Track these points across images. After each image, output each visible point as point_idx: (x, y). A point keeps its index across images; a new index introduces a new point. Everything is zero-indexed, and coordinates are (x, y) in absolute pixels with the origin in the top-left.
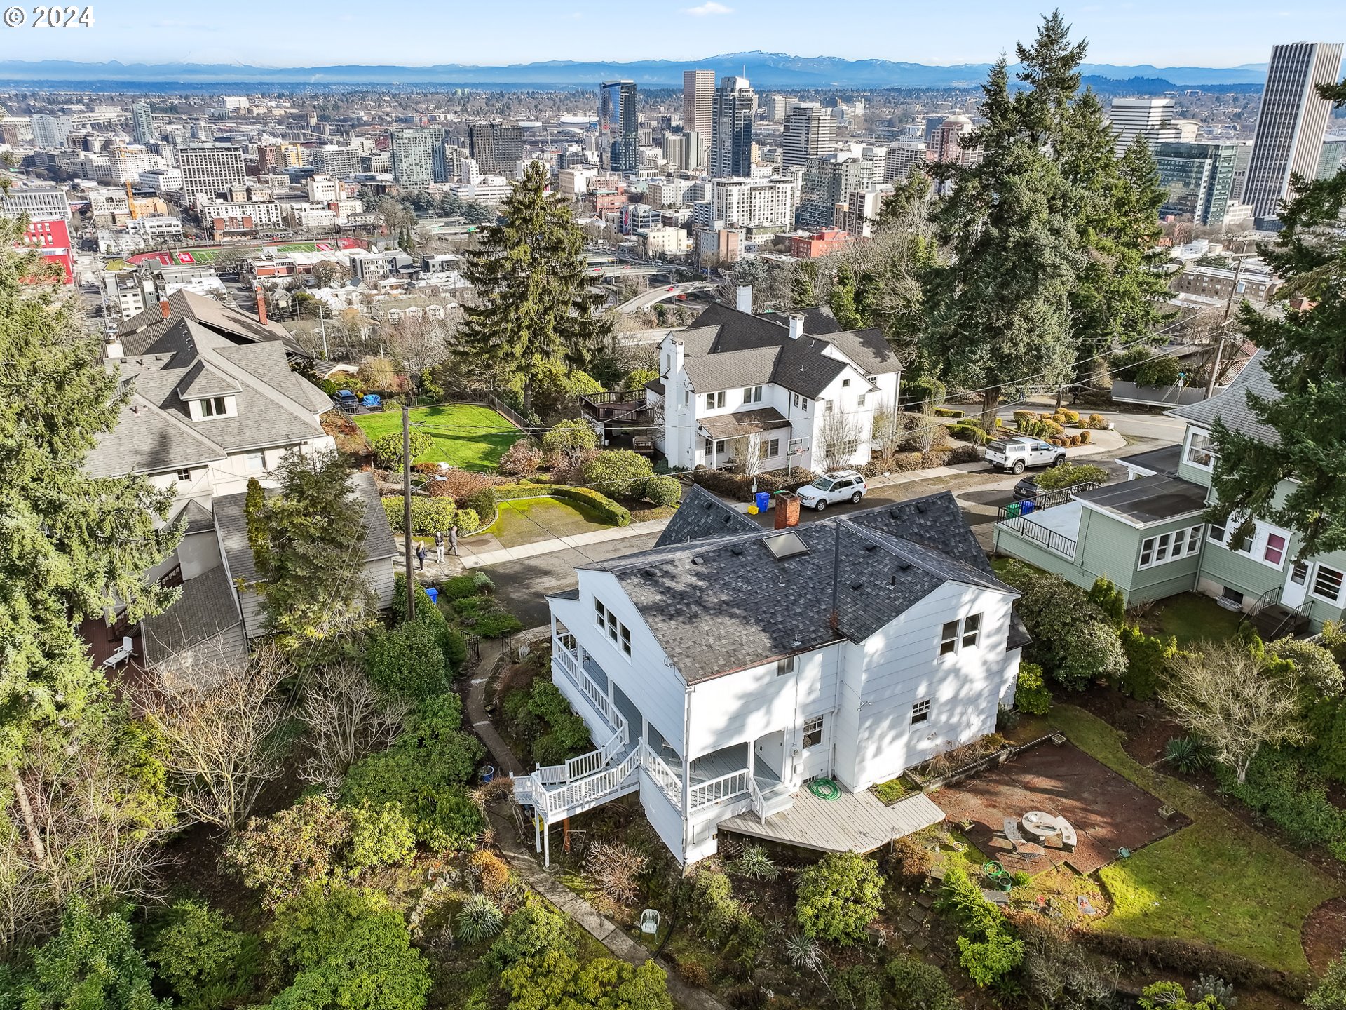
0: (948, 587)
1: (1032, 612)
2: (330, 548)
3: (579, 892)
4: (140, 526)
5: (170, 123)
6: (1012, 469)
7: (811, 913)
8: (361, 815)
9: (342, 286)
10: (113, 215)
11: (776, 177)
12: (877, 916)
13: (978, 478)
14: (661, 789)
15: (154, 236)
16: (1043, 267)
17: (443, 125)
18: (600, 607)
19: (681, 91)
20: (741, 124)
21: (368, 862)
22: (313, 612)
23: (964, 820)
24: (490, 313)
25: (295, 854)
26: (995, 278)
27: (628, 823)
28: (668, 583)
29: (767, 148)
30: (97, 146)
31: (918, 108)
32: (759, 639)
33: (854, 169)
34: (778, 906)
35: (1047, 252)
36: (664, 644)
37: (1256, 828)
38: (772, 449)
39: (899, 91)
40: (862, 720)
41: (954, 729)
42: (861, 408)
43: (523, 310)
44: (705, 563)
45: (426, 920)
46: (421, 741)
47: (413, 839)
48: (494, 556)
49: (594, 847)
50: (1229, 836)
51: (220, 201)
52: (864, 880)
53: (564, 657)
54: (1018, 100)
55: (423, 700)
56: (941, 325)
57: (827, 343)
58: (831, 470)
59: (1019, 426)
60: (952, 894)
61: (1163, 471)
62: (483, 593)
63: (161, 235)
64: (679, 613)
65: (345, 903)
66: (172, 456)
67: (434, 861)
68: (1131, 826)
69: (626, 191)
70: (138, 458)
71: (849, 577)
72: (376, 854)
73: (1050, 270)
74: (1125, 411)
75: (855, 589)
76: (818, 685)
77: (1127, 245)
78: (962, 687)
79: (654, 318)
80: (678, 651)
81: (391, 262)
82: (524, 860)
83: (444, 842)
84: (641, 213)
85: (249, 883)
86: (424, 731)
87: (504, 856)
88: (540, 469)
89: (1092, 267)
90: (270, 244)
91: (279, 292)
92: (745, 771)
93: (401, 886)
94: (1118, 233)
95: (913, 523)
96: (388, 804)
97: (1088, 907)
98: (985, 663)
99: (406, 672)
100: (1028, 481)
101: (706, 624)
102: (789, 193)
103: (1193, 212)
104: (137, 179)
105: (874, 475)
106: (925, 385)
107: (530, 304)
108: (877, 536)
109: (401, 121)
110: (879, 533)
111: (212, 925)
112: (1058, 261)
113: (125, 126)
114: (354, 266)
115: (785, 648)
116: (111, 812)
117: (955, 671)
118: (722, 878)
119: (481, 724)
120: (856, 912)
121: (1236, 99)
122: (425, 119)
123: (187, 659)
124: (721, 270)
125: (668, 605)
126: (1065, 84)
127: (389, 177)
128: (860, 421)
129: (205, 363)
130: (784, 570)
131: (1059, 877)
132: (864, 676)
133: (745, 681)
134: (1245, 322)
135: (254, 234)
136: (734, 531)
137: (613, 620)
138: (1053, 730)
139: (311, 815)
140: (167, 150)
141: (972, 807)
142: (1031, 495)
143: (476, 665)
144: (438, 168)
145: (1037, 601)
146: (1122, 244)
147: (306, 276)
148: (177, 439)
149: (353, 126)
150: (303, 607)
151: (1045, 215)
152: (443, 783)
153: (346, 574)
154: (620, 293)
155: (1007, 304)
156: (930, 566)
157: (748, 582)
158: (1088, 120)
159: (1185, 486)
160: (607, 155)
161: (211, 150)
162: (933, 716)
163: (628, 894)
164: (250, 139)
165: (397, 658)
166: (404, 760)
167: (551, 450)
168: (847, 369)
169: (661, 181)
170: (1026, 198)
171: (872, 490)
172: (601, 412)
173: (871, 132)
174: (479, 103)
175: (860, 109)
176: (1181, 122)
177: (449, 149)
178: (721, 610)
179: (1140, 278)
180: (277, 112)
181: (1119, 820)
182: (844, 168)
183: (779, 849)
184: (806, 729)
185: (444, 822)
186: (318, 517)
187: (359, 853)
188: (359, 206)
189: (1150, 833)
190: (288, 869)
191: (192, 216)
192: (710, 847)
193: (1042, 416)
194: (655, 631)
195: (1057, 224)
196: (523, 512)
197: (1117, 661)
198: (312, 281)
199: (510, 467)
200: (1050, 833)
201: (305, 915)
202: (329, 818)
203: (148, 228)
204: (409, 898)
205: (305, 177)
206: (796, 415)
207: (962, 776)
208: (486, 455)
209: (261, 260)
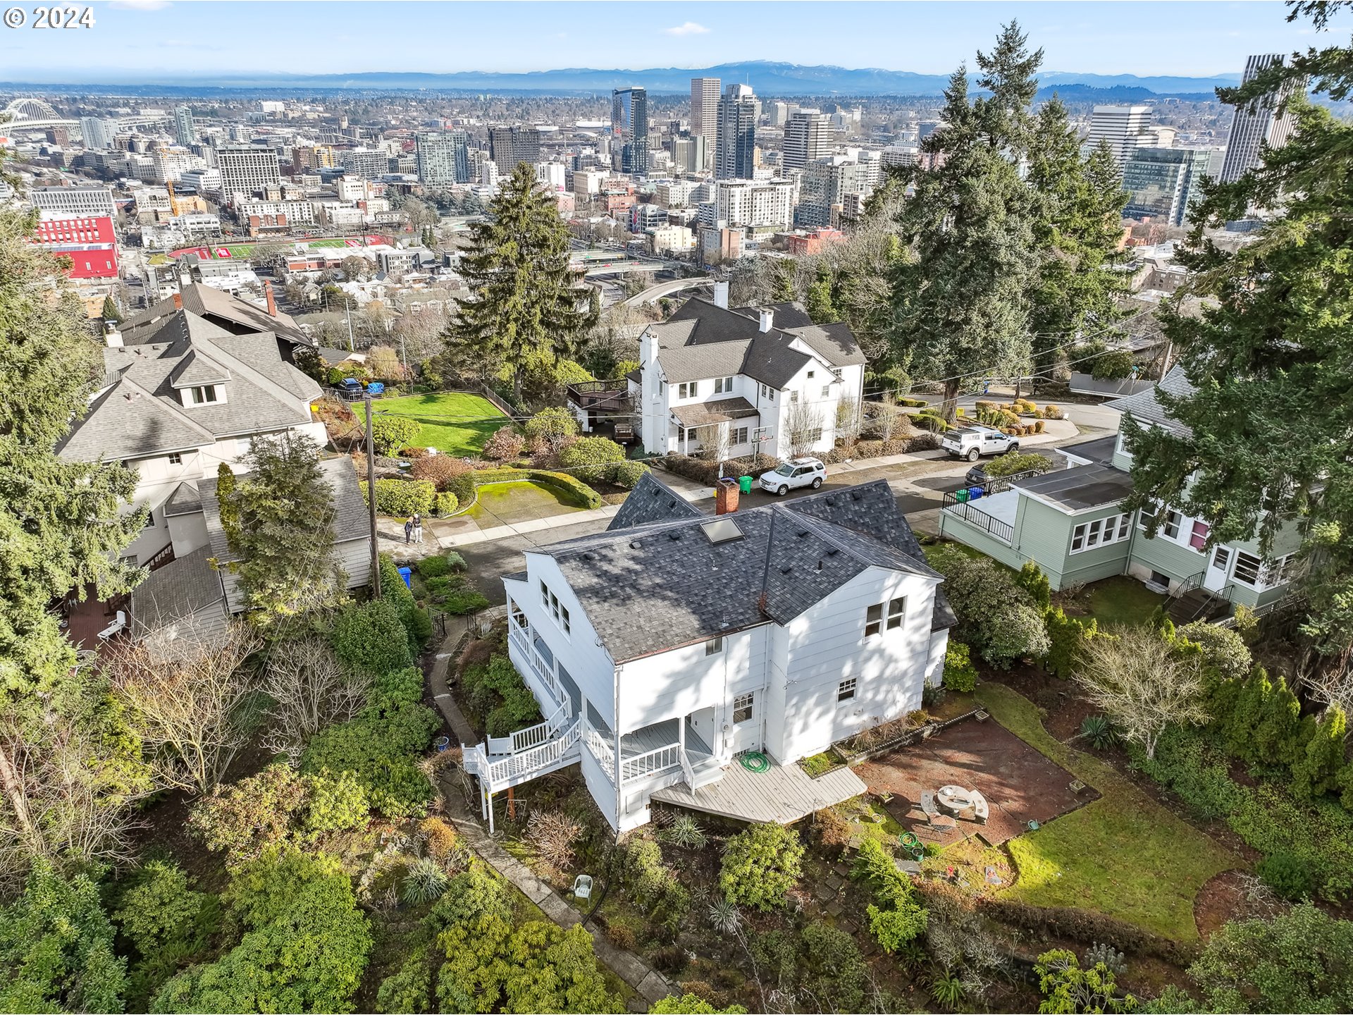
0: (872, 572)
1: (962, 595)
2: (297, 530)
3: (520, 858)
4: (105, 509)
5: (211, 126)
6: (967, 457)
7: (732, 880)
8: (319, 782)
9: (369, 280)
10: (156, 212)
11: (776, 180)
12: (796, 884)
13: (935, 465)
14: (598, 762)
15: (194, 232)
16: (999, 265)
17: (466, 128)
18: (545, 589)
19: (689, 97)
20: (744, 129)
21: (324, 828)
22: (283, 590)
23: (884, 793)
24: (482, 306)
25: (254, 819)
26: (954, 276)
27: (569, 792)
28: (606, 567)
29: (768, 152)
30: (142, 147)
31: (912, 114)
32: (686, 619)
33: (849, 172)
34: (704, 873)
35: (1003, 251)
36: (596, 626)
37: (1162, 802)
38: (739, 437)
39: (895, 98)
40: (789, 698)
41: (880, 706)
42: (825, 398)
43: (510, 304)
44: (642, 547)
45: (375, 883)
46: (382, 712)
47: (367, 806)
48: (470, 537)
49: (535, 814)
50: (1135, 809)
51: (256, 200)
52: (785, 849)
53: (518, 634)
54: (978, 105)
55: (386, 674)
56: (904, 320)
57: (795, 336)
58: (794, 457)
59: (978, 415)
60: (866, 863)
61: (1098, 460)
62: (455, 572)
63: (201, 231)
64: (613, 595)
65: (296, 866)
66: (162, 441)
67: (387, 827)
68: (1042, 800)
69: (636, 192)
70: (130, 443)
71: (779, 561)
72: (330, 820)
73: (1005, 268)
74: (1082, 402)
75: (785, 573)
76: (747, 664)
77: (1090, 245)
78: (887, 666)
79: (659, 311)
80: (609, 631)
81: (414, 257)
82: (471, 827)
83: (396, 808)
84: (649, 213)
85: (211, 847)
86: (385, 703)
87: (452, 823)
88: (523, 454)
89: (1056, 265)
90: (302, 240)
91: (310, 285)
92: (676, 745)
93: (355, 850)
94: (1080, 233)
95: (847, 510)
96: (345, 773)
97: (994, 878)
98: (909, 644)
99: (368, 648)
100: (979, 469)
101: (638, 606)
102: (788, 194)
103: (1167, 214)
104: (179, 178)
105: (836, 461)
106: (892, 377)
107: (517, 298)
108: (809, 522)
109: (427, 124)
110: (813, 519)
111: (174, 886)
112: (1013, 259)
113: (169, 129)
114: (380, 261)
115: (712, 629)
116: (87, 777)
117: (880, 651)
118: (652, 846)
119: (442, 697)
120: (776, 879)
121: (1212, 107)
122: (449, 123)
123: (172, 632)
124: (723, 267)
125: (603, 588)
126: (1023, 91)
127: (414, 177)
128: (824, 412)
129: (197, 353)
130: (719, 555)
131: (970, 848)
132: (790, 657)
133: (673, 661)
134: (1163, 320)
135: (287, 231)
136: (678, 516)
137: (555, 601)
138: (978, 708)
139: (272, 783)
140: (208, 151)
141: (893, 780)
142: (981, 482)
143: (442, 640)
144: (460, 169)
145: (966, 584)
146: (1086, 244)
147: (336, 271)
148: (167, 424)
149: (382, 130)
150: (272, 585)
151: (1002, 215)
152: (399, 753)
153: (314, 554)
154: (628, 287)
155: (967, 301)
156: (857, 552)
157: (683, 566)
158: (1054, 125)
159: (1119, 475)
160: (619, 158)
161: (248, 151)
162: (859, 694)
163: (565, 860)
164: (286, 141)
165: (360, 634)
166: (362, 731)
167: (533, 437)
168: (812, 361)
169: (669, 183)
170: (983, 199)
171: (833, 476)
172: (585, 400)
173: (867, 137)
174: (500, 108)
175: (857, 115)
176: (1158, 128)
177: (470, 151)
178: (654, 592)
179: (1102, 277)
180: (311, 116)
181: (1032, 793)
182: (840, 171)
183: (708, 819)
184: (736, 706)
185: (396, 790)
186: (286, 501)
187: (314, 820)
188: (385, 205)
189: (1060, 807)
190: (248, 832)
191: (229, 213)
192: (644, 816)
193: (1002, 407)
194: (589, 612)
195: (1013, 225)
196: (501, 495)
197: (1039, 641)
198: (341, 276)
199: (493, 452)
200: (963, 807)
201: (259, 878)
202: (289, 785)
203: (188, 225)
204: (360, 862)
205: (335, 177)
206: (763, 405)
207: (887, 750)
208: (473, 441)
209: (293, 255)
